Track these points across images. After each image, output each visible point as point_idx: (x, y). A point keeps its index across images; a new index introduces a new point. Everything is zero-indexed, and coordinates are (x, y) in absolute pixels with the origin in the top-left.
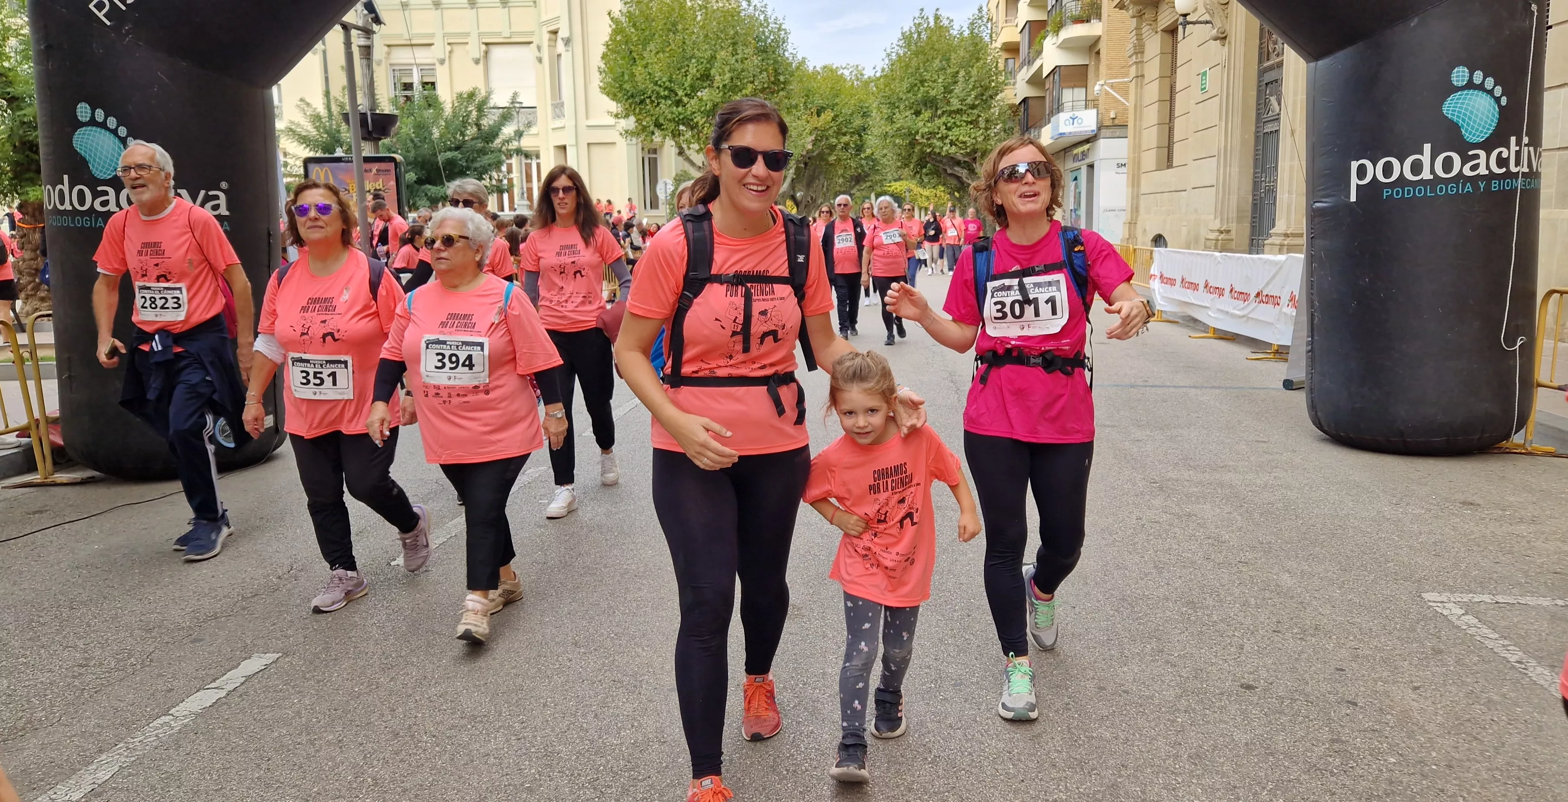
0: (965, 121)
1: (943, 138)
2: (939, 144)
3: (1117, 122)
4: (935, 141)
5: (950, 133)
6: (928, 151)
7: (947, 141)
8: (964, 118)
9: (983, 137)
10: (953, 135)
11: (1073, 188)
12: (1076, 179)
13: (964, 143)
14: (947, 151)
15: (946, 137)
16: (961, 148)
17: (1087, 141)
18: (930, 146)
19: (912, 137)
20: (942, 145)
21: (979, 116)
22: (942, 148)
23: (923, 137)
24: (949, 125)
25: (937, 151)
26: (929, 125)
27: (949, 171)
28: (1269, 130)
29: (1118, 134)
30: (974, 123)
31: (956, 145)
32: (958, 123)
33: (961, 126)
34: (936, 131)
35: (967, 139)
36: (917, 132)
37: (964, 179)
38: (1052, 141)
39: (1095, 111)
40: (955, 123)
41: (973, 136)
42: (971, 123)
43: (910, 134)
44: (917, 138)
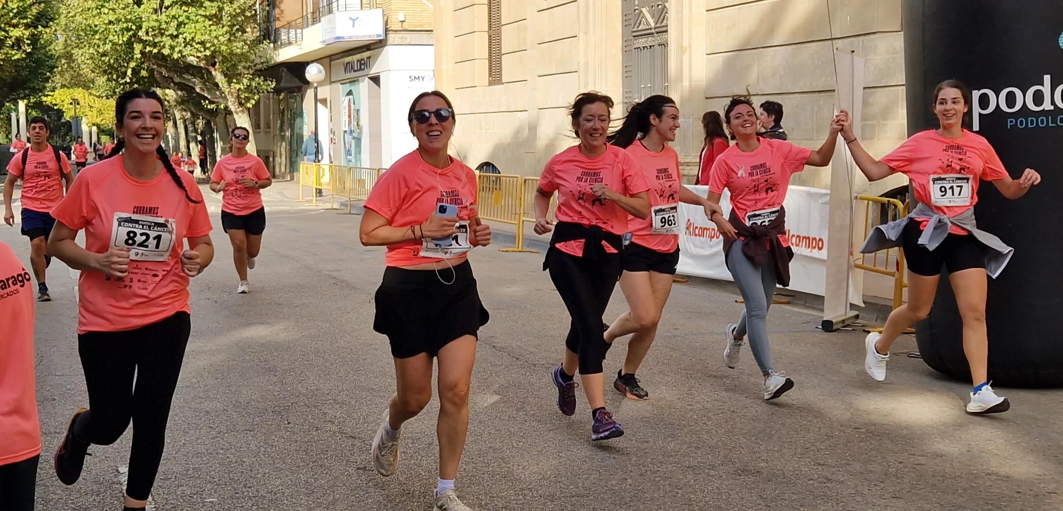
0: (204, 16)
1: (173, 37)
2: (167, 41)
3: (406, 25)
4: (164, 39)
5: (181, 30)
6: (155, 51)
7: (181, 39)
8: (201, 12)
9: (227, 36)
10: (188, 32)
11: (346, 104)
12: (350, 93)
13: (202, 43)
14: (180, 52)
15: (177, 36)
16: (198, 50)
17: (368, 47)
18: (155, 45)
19: (131, 33)
20: (172, 43)
21: (221, 9)
22: (172, 48)
23: (147, 33)
24: (180, 19)
25: (166, 52)
26: (155, 17)
27: (177, 80)
28: (641, 46)
29: (408, 41)
30: (216, 18)
31: (191, 46)
32: (194, 18)
33: (197, 21)
34: (164, 26)
35: (207, 37)
36: (140, 27)
37: (198, 90)
38: (322, 46)
39: (381, 10)
40: (188, 18)
41: (214, 34)
42: (209, 18)
43: (128, 30)
44: (140, 34)
